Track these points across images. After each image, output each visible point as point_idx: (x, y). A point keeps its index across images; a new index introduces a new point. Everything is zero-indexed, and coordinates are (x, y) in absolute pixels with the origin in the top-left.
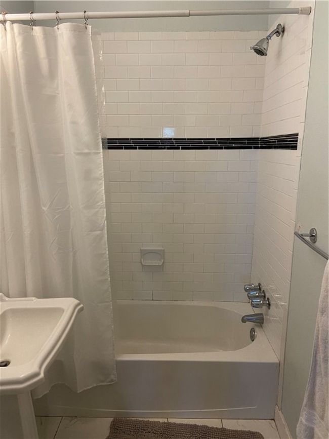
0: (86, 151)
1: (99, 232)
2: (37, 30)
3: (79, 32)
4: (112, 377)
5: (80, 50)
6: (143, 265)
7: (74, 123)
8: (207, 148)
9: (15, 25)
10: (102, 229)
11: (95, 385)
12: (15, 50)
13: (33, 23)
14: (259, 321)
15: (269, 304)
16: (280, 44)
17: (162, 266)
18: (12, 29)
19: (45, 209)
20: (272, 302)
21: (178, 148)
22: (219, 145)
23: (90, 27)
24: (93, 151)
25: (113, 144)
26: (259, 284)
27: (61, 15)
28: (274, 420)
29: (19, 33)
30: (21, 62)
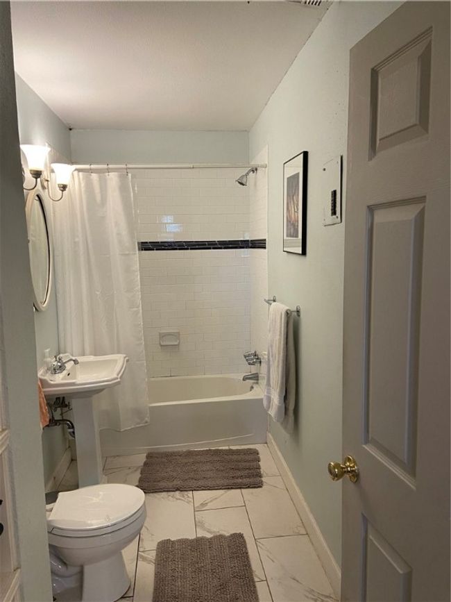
0: (127, 252)
1: (136, 309)
2: (94, 176)
3: (123, 178)
4: (147, 419)
5: (123, 189)
6: (161, 346)
7: (118, 234)
8: (210, 248)
9: (81, 173)
10: (138, 307)
11: (133, 427)
12: (80, 190)
13: (91, 171)
14: (255, 377)
15: (260, 362)
16: (256, 178)
17: (178, 345)
18: (78, 175)
19: (98, 293)
20: (262, 360)
21: (187, 249)
22: (219, 246)
23: (130, 175)
24: (131, 253)
25: (145, 246)
26: (255, 352)
27: (110, 166)
28: (266, 443)
29: (83, 179)
30: (84, 196)
